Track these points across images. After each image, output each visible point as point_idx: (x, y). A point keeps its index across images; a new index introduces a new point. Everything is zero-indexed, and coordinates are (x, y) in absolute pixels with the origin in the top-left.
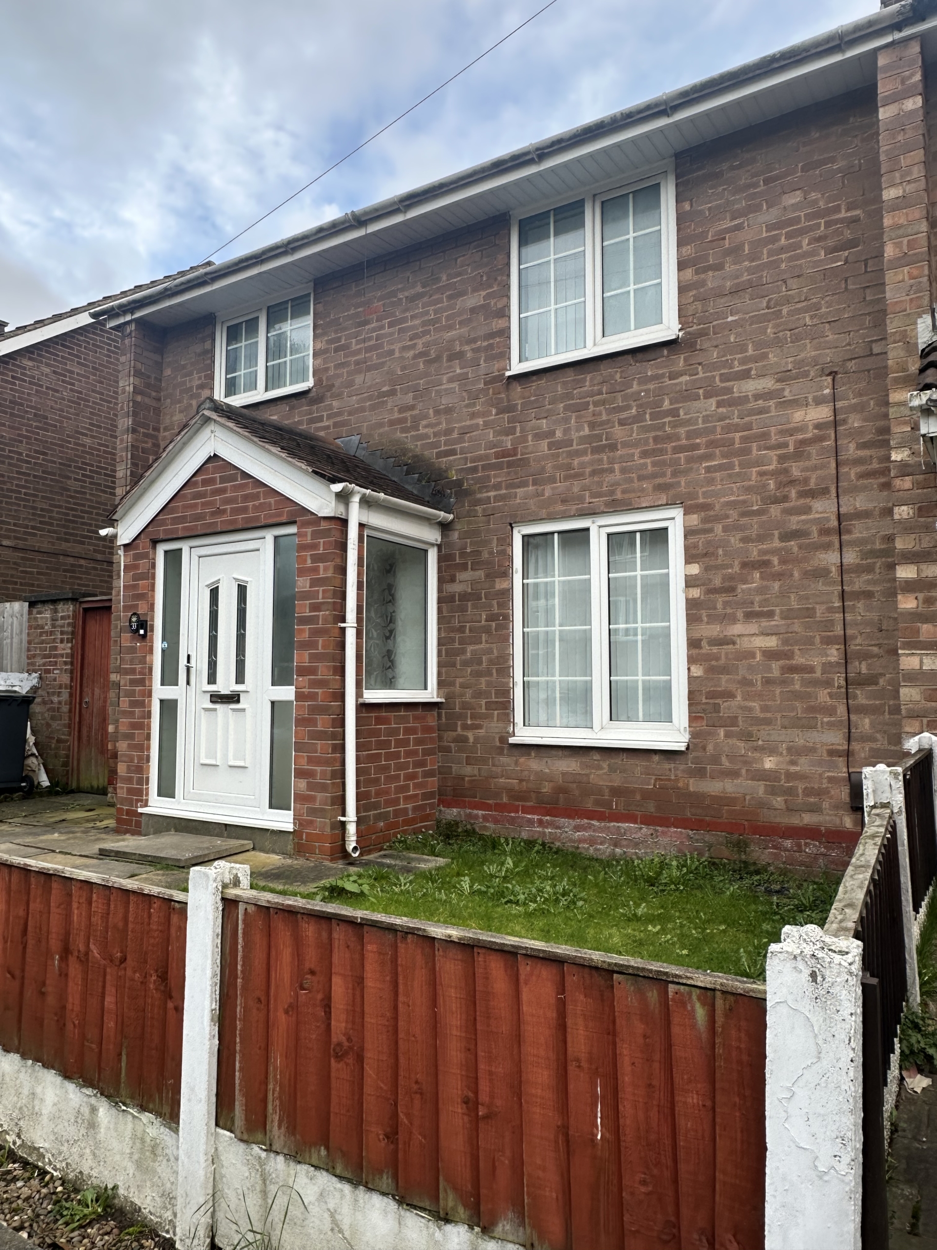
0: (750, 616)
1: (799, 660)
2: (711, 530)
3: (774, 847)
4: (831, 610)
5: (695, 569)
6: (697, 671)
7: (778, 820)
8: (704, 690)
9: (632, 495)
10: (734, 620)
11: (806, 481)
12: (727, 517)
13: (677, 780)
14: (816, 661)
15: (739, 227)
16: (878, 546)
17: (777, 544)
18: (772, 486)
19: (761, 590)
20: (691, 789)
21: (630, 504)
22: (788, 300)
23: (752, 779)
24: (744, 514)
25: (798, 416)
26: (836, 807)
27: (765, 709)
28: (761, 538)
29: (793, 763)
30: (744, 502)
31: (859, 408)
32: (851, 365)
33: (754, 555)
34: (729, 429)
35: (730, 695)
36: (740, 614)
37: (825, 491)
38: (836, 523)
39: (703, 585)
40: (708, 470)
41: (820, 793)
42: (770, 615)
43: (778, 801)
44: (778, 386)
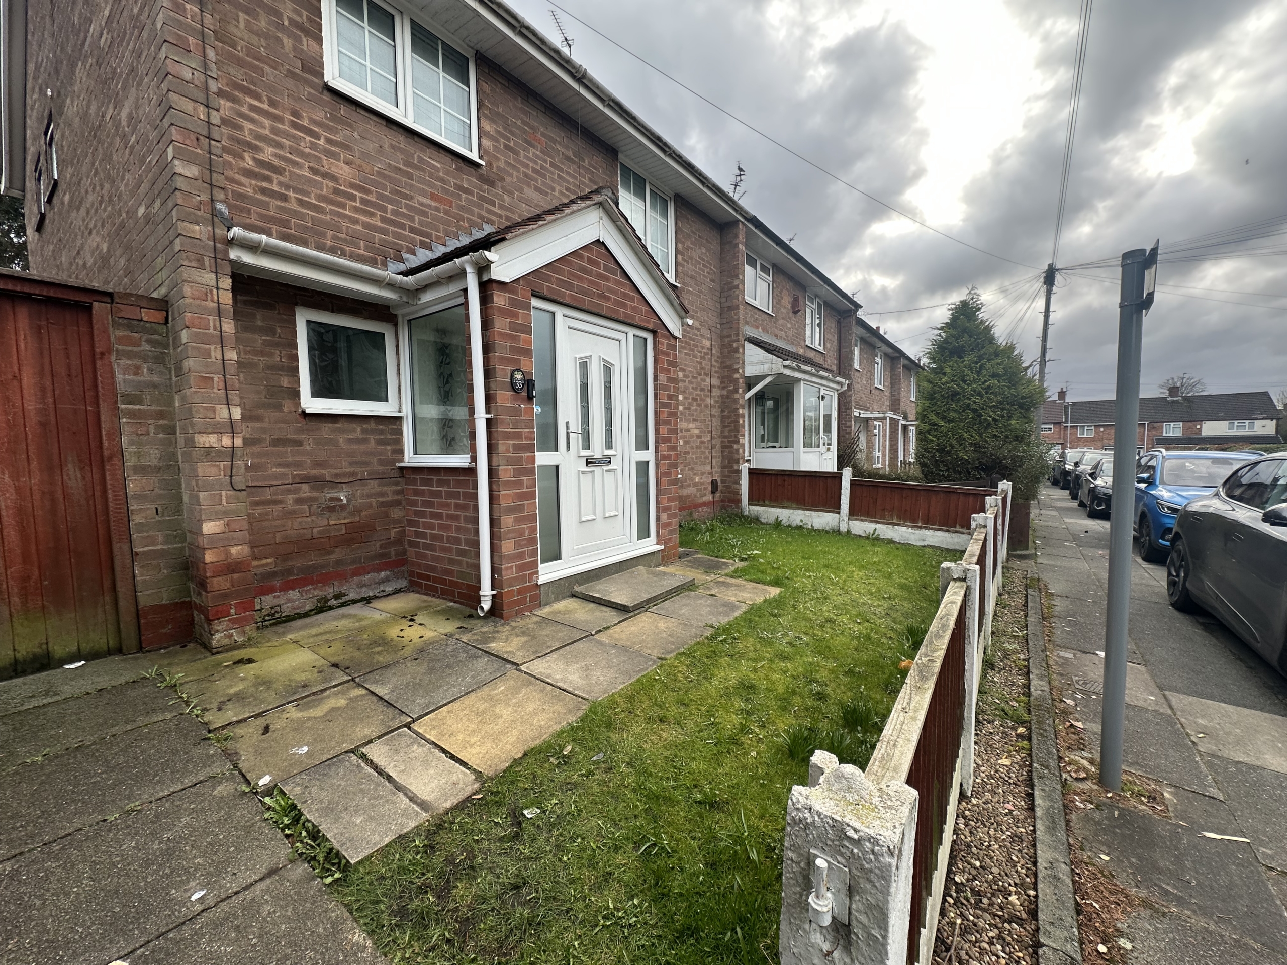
0: (694, 420)
3: (698, 512)
4: (709, 420)
7: (698, 501)
11: (705, 369)
14: (706, 440)
16: (717, 399)
22: (702, 292)
25: (704, 342)
26: (709, 493)
29: (701, 479)
31: (715, 346)
32: (714, 328)
37: (708, 375)
38: (710, 388)
41: (706, 489)
43: (698, 494)
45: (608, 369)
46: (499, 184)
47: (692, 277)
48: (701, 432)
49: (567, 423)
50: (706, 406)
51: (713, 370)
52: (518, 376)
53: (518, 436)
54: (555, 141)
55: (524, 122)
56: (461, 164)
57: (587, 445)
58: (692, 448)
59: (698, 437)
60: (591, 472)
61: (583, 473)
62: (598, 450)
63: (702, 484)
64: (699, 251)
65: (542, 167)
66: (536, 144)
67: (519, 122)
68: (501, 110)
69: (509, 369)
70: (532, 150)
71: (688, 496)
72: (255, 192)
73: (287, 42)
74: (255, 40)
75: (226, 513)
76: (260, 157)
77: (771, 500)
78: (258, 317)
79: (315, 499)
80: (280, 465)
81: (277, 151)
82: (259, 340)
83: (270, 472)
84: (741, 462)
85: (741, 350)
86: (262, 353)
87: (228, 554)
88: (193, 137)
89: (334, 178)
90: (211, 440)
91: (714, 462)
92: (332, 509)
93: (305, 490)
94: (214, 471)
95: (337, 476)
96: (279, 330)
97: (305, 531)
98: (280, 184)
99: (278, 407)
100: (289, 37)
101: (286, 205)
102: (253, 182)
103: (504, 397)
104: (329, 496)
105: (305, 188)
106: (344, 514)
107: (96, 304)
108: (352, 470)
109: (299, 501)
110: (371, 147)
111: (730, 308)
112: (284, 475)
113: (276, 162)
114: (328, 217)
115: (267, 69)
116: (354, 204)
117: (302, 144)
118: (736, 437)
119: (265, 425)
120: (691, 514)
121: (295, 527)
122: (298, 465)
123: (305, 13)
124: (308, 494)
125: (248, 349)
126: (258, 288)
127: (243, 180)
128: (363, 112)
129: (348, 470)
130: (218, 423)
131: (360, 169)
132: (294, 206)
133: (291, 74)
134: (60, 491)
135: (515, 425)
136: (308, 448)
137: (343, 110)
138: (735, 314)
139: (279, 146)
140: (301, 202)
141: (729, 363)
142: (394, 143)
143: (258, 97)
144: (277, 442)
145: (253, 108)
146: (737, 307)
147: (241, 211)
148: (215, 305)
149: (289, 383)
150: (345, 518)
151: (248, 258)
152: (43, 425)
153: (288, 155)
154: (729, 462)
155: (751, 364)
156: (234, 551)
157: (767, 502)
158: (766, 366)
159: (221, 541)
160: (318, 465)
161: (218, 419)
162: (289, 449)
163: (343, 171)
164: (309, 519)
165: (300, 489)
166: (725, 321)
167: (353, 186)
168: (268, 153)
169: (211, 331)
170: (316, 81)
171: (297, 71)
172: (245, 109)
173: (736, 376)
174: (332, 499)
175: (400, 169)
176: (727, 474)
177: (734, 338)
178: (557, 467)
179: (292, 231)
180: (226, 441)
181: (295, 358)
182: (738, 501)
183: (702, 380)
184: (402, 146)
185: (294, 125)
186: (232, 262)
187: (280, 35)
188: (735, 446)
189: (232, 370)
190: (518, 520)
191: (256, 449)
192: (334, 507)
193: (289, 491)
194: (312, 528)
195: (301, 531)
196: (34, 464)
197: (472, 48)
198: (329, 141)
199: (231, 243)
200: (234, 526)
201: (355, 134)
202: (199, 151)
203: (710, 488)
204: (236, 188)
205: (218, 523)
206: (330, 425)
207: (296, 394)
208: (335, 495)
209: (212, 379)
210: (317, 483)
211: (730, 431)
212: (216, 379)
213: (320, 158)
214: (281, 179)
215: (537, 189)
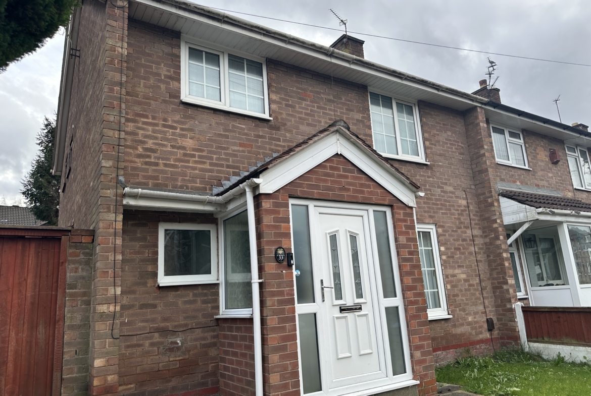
0: (459, 267)
1: (471, 282)
2: (445, 235)
3: (476, 349)
4: (475, 265)
5: (443, 249)
6: (449, 287)
7: (475, 339)
8: (452, 294)
9: (423, 218)
10: (455, 268)
11: (464, 223)
12: (449, 231)
13: (449, 330)
14: (475, 283)
15: (438, 135)
16: (481, 247)
17: (461, 243)
18: (458, 223)
19: (460, 258)
20: (454, 333)
21: (423, 221)
22: (452, 164)
23: (468, 326)
24: (453, 231)
25: (460, 201)
26: (485, 331)
27: (467, 300)
28: (457, 240)
29: (475, 318)
30: (452, 227)
31: (472, 204)
32: (468, 189)
33: (457, 246)
34: (445, 201)
35: (457, 295)
36: (456, 266)
37: (468, 228)
38: (472, 238)
39: (446, 255)
40: (442, 213)
41: (481, 327)
42: (463, 266)
43: (474, 332)
44: (454, 190)
45: (353, 238)
46: (283, 128)
47: (440, 155)
48: (468, 276)
49: (322, 281)
50: (471, 253)
51: (473, 222)
52: (280, 252)
53: (281, 293)
54: (319, 93)
55: (298, 88)
56: (258, 122)
57: (339, 296)
58: (461, 291)
59: (466, 280)
60: (345, 317)
61: (337, 318)
62: (349, 298)
63: (476, 322)
64: (445, 135)
65: (311, 111)
66: (307, 98)
67: (295, 89)
68: (282, 85)
69: (274, 248)
70: (304, 103)
71: (462, 335)
72: (142, 164)
73: (163, 86)
74: (147, 90)
75: (107, 353)
76: (146, 146)
77: (549, 336)
78: (138, 232)
79: (162, 343)
80: (143, 321)
81: (154, 141)
82: (137, 245)
83: (137, 326)
84: (513, 301)
85: (496, 204)
86: (139, 253)
87: (106, 380)
88: (111, 147)
89: (184, 148)
90: (103, 308)
91: (486, 302)
92: (171, 350)
93: (157, 337)
94: (103, 327)
95: (176, 326)
96: (149, 238)
97: (154, 365)
98: (155, 158)
99: (145, 284)
100: (163, 84)
101: (158, 168)
102: (142, 160)
103: (271, 267)
104: (170, 340)
105: (168, 156)
106: (179, 353)
107: (63, 237)
108: (186, 322)
109: (152, 345)
110: (204, 126)
111: (481, 172)
112: (144, 328)
113: (154, 147)
114: (180, 170)
115: (152, 102)
116: (194, 159)
117: (168, 134)
118: (504, 278)
119: (137, 296)
120: (468, 351)
121: (149, 363)
122: (153, 320)
123: (172, 70)
124: (158, 340)
125: (132, 251)
126: (139, 216)
127: (137, 160)
128: (201, 110)
129: (183, 323)
130: (109, 297)
131: (198, 140)
132: (161, 167)
133: (164, 101)
134: (34, 341)
135: (279, 285)
136: (160, 309)
137: (190, 111)
138: (486, 176)
139: (156, 138)
140: (165, 165)
141: (487, 215)
142: (218, 121)
143: (147, 117)
144: (143, 306)
145: (144, 123)
146: (487, 170)
147: (134, 176)
148: (114, 230)
149: (152, 268)
150: (179, 356)
151: (132, 202)
152: (33, 304)
153: (160, 142)
154: (502, 302)
155: (508, 214)
156: (110, 378)
157: (546, 339)
158: (522, 215)
159: (104, 372)
160: (165, 320)
161: (109, 295)
162: (149, 310)
163: (189, 143)
164: (157, 357)
165: (153, 336)
166: (478, 182)
167: (194, 150)
168: (150, 144)
169: (110, 245)
170: (176, 100)
171: (167, 99)
172: (140, 125)
173: (495, 225)
174: (172, 343)
175: (221, 134)
176: (501, 312)
177: (487, 195)
178: (315, 314)
179: (160, 181)
180: (112, 308)
181: (156, 253)
182: (517, 338)
183: (462, 232)
184: (222, 121)
185: (164, 126)
186: (124, 206)
187: (159, 84)
188: (505, 287)
189: (118, 265)
190: (282, 358)
191: (131, 311)
192: (173, 348)
193: (147, 338)
194: (159, 363)
195: (152, 365)
196: (26, 326)
197: (264, 57)
198: (182, 129)
199: (124, 196)
200: (112, 362)
201: (196, 122)
202: (114, 153)
203: (486, 326)
204: (133, 165)
205: (102, 360)
206: (174, 293)
207: (155, 275)
208: (173, 340)
209: (108, 272)
210: (164, 332)
211: (498, 273)
212: (110, 272)
213: (177, 139)
214: (156, 155)
215: (308, 125)
